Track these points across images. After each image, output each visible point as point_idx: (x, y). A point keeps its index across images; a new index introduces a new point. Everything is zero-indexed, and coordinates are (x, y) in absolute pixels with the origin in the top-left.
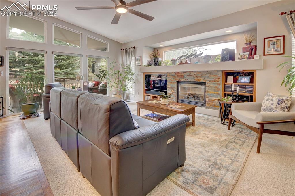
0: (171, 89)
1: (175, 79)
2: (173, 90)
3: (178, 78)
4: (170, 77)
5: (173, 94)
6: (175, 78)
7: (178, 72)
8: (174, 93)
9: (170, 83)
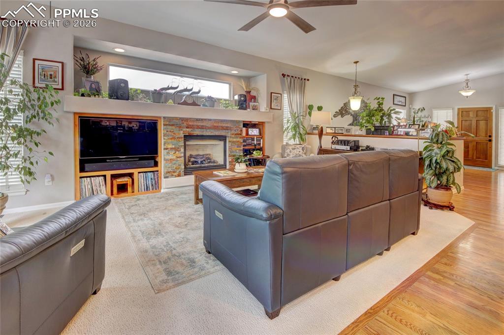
0: (174, 152)
1: (182, 132)
2: (177, 152)
3: (188, 130)
4: (171, 127)
5: (178, 159)
6: (181, 130)
7: (187, 120)
8: (181, 157)
9: (171, 139)
